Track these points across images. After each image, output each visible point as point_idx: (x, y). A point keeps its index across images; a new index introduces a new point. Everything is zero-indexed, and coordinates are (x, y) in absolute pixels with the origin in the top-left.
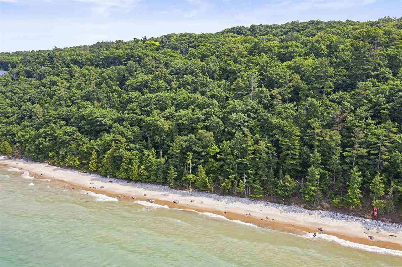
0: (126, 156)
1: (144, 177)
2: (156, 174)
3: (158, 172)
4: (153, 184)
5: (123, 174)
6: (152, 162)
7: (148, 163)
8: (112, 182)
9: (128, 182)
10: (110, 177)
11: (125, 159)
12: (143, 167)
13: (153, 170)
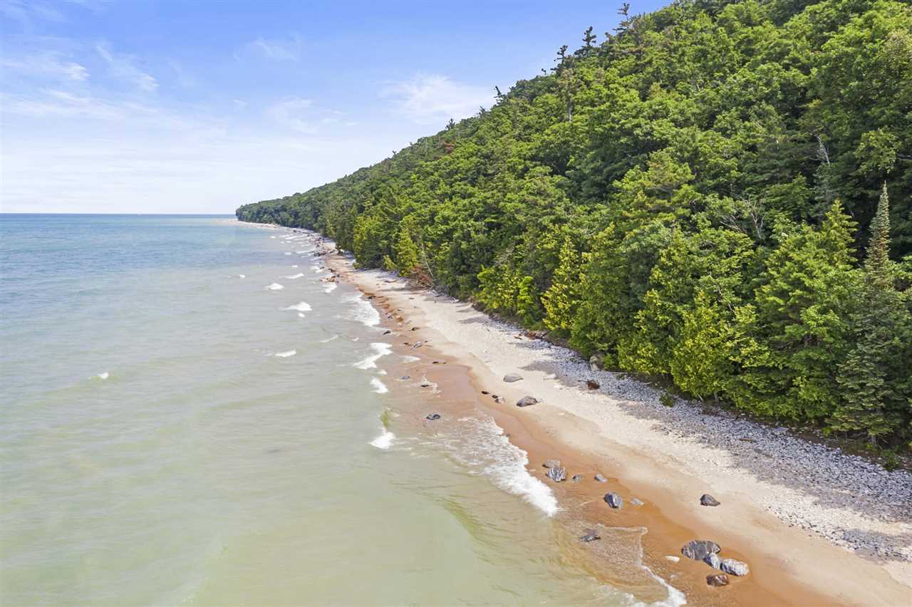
0: (669, 256)
1: (747, 378)
2: (830, 371)
3: (841, 356)
4: (809, 437)
5: (647, 350)
6: (807, 282)
7: (782, 294)
8: (593, 386)
9: (667, 402)
10: (600, 367)
11: (664, 268)
12: (745, 315)
13: (814, 340)
